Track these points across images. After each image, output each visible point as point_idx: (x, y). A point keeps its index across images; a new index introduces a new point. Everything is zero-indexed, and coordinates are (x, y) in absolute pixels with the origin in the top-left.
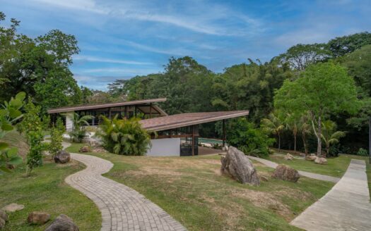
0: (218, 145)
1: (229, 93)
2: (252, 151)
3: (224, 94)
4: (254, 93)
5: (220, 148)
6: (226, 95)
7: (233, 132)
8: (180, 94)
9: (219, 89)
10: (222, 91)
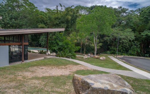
0: (43, 51)
1: (48, 21)
2: (67, 55)
3: (45, 22)
4: (63, 23)
5: (45, 53)
6: (47, 23)
7: (54, 42)
8: (16, 19)
9: (42, 18)
10: (44, 20)
